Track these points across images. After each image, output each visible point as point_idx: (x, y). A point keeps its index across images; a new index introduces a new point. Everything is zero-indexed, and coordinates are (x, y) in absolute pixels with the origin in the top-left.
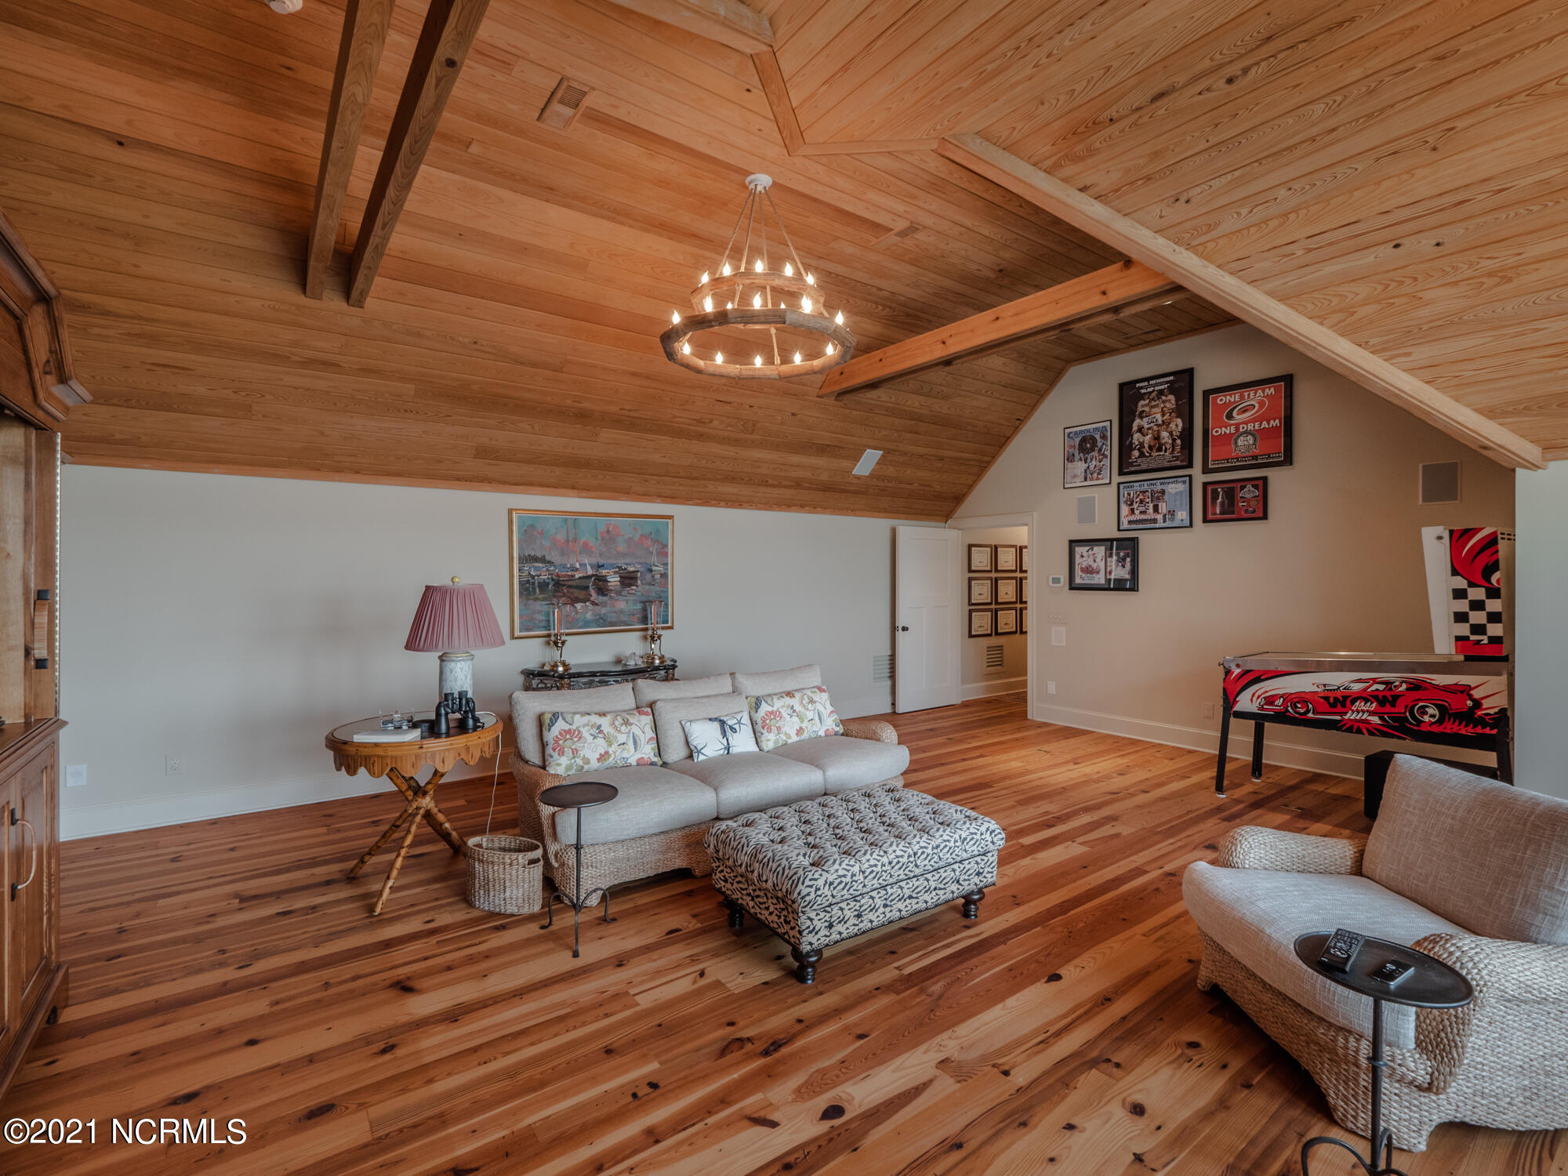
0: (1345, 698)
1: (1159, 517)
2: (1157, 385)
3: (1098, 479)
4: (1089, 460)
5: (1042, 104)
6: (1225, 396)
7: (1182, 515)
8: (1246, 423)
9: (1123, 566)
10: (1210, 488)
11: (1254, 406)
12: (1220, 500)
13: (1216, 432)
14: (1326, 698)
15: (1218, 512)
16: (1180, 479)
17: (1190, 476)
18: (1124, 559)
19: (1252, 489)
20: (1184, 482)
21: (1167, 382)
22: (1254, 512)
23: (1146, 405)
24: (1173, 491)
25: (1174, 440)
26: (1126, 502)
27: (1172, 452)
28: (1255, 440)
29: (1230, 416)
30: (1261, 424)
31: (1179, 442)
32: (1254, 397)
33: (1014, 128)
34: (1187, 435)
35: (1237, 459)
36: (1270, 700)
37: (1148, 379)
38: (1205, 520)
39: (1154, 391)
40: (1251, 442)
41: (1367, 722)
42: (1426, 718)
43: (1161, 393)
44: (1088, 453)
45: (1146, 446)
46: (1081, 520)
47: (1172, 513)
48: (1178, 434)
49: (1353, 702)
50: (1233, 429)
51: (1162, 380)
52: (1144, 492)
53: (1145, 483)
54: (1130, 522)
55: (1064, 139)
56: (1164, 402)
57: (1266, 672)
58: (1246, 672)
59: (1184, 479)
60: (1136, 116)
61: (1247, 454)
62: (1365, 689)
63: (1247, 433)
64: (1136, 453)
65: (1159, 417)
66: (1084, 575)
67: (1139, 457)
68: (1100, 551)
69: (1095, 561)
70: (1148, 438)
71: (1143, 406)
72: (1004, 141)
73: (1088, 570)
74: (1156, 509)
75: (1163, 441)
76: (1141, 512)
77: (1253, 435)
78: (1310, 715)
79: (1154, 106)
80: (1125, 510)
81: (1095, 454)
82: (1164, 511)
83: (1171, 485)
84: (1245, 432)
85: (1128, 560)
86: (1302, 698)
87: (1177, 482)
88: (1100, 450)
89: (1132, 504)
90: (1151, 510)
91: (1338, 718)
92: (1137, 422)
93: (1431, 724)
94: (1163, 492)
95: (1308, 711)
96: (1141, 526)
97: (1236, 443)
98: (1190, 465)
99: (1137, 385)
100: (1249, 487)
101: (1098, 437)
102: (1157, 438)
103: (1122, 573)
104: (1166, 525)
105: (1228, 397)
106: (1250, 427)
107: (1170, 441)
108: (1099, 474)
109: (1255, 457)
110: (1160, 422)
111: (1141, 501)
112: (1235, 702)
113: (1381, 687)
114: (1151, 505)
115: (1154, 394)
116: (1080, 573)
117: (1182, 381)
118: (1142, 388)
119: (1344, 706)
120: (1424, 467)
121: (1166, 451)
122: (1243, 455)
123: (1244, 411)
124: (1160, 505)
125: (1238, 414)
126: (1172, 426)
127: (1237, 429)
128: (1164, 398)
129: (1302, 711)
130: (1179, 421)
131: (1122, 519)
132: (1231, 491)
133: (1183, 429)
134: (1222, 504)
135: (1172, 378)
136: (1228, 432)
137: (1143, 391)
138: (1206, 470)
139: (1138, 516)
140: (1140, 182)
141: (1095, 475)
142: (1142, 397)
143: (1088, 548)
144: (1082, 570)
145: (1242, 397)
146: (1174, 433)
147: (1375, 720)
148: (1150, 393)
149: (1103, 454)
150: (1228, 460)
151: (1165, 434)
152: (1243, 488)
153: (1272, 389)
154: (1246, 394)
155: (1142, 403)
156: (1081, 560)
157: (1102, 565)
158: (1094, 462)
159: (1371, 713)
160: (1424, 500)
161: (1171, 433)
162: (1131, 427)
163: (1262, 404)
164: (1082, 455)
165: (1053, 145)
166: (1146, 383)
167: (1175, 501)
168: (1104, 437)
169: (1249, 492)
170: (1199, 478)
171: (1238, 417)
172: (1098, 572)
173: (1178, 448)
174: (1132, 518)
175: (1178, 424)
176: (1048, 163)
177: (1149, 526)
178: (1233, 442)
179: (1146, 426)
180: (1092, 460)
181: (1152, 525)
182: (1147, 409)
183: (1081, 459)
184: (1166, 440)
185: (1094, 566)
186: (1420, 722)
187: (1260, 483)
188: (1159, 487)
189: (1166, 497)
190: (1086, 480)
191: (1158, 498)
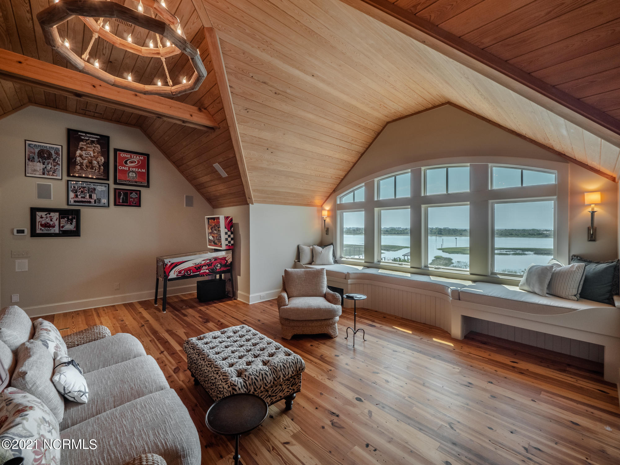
0: (200, 266)
1: (92, 201)
2: (91, 137)
3: (52, 175)
4: (46, 164)
5: (243, 54)
6: (124, 154)
7: (104, 201)
8: (133, 167)
9: (71, 224)
10: (117, 191)
11: (136, 162)
12: (122, 197)
13: (120, 168)
14: (196, 268)
15: (121, 202)
16: (103, 185)
17: (108, 184)
18: (72, 220)
19: (135, 194)
20: (106, 187)
21: (96, 138)
22: (136, 203)
23: (84, 145)
24: (100, 190)
25: (100, 166)
26: (72, 191)
27: (99, 171)
28: (136, 175)
29: (126, 163)
30: (138, 170)
31: (102, 167)
32: (136, 158)
33: (231, 51)
34: (106, 165)
35: (129, 181)
36: (180, 272)
37: (86, 133)
38: (115, 205)
39: (89, 139)
40: (135, 176)
41: (205, 272)
42: (218, 268)
43: (93, 142)
44: (46, 160)
45: (85, 165)
46: (40, 196)
47: (99, 200)
48: (102, 164)
49: (202, 267)
50: (127, 169)
51: (95, 136)
52: (84, 187)
53: (85, 183)
54: (75, 201)
55: (239, 69)
56: (94, 147)
57: (178, 262)
58: (172, 264)
59: (105, 185)
60: (257, 82)
61: (133, 180)
62: (205, 263)
63: (133, 171)
64: (78, 167)
65: (92, 153)
66: (43, 228)
67: (80, 170)
68: (55, 216)
69: (51, 220)
70: (85, 161)
71: (82, 145)
72: (224, 50)
73: (46, 225)
74: (90, 197)
75: (94, 165)
76: (82, 197)
77: (135, 173)
78: (192, 274)
79: (262, 83)
80: (72, 195)
81: (51, 161)
82: (95, 198)
83: (98, 187)
84: (132, 171)
85: (74, 220)
86: (189, 269)
87: (102, 186)
88: (54, 160)
89: (76, 192)
90: (88, 197)
91: (199, 273)
92: (78, 152)
93: (219, 269)
94: (95, 189)
95: (191, 273)
96: (82, 204)
97: (129, 174)
98: (108, 179)
99: (79, 133)
100: (134, 193)
101: (53, 152)
102: (91, 162)
103: (69, 227)
104: (96, 205)
105: (125, 155)
106: (134, 169)
107: (98, 166)
108: (53, 173)
109: (136, 182)
110: (92, 155)
111: (82, 192)
112: (169, 275)
113: (208, 261)
114: (88, 195)
115: (89, 141)
116: (40, 227)
117: (104, 141)
118: (82, 136)
119: (200, 269)
120: (186, 196)
121: (95, 170)
122: (132, 180)
123: (132, 162)
124: (93, 195)
125: (129, 163)
126: (99, 159)
127: (129, 169)
128: (94, 145)
129: (189, 273)
130: (102, 158)
131: (70, 199)
132: (127, 193)
133: (104, 162)
134: (123, 198)
135: (99, 137)
136: (125, 169)
137: (82, 137)
138: (115, 183)
139: (80, 198)
140: (243, 98)
141: (51, 173)
142: (82, 140)
143: (46, 213)
144: (42, 225)
145: (131, 157)
146: (100, 163)
147: (207, 271)
148: (87, 140)
149: (57, 163)
150: (125, 181)
151: (95, 162)
152: (131, 193)
153: (142, 157)
154: (133, 156)
155: (81, 143)
156: (41, 220)
157: (57, 223)
158: (50, 166)
159: (207, 269)
160: (186, 206)
161: (98, 163)
162: (75, 154)
163: (139, 162)
164: (40, 159)
165: (235, 67)
166: (84, 134)
167: (101, 194)
168: (57, 153)
169: (134, 195)
170: (113, 186)
171: (129, 165)
172: (54, 227)
173: (102, 170)
174: (76, 199)
175: (102, 159)
176: (230, 71)
177: (86, 204)
178: (127, 175)
179: (84, 155)
180: (48, 164)
181: (88, 204)
182: (85, 147)
183: (39, 162)
184: (96, 165)
185: (51, 223)
186: (216, 269)
187: (138, 192)
188: (92, 186)
189: (96, 192)
190: (44, 174)
191: (92, 192)
